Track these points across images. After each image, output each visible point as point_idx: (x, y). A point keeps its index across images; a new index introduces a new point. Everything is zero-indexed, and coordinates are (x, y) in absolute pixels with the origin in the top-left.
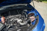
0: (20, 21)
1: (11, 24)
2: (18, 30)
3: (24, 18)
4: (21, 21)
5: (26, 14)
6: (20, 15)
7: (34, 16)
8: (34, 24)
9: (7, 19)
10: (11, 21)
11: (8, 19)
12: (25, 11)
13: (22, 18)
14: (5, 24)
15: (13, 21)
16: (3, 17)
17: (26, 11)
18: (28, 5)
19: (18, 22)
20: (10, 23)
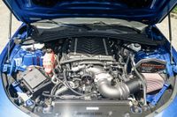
0: (105, 80)
1: (71, 82)
2: (88, 108)
4: (110, 79)
5: (133, 59)
6: (110, 58)
7: (163, 75)
8: (153, 103)
9: (62, 62)
10: (72, 72)
11: (65, 64)
12: (134, 48)
13: (116, 72)
14: (53, 78)
15: (81, 73)
16: (51, 52)
17: (138, 49)
18: (147, 29)
19: (96, 81)
20: (68, 80)
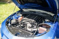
2: (19, 31)
3: (36, 25)
6: (33, 20)
